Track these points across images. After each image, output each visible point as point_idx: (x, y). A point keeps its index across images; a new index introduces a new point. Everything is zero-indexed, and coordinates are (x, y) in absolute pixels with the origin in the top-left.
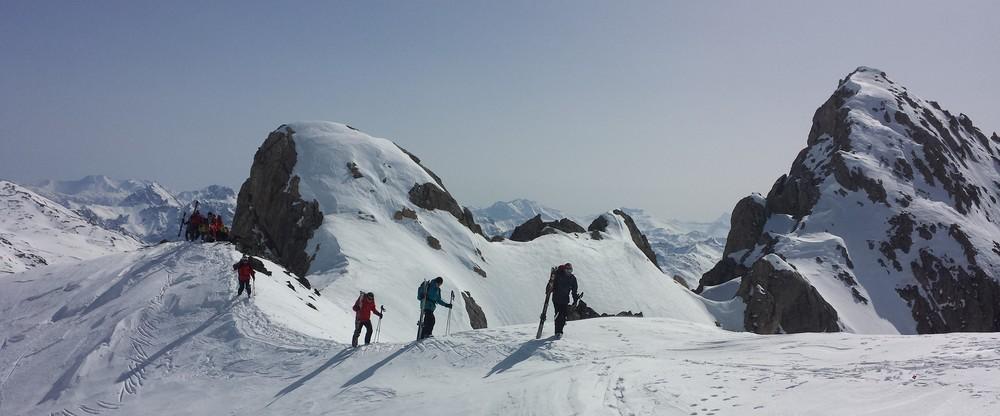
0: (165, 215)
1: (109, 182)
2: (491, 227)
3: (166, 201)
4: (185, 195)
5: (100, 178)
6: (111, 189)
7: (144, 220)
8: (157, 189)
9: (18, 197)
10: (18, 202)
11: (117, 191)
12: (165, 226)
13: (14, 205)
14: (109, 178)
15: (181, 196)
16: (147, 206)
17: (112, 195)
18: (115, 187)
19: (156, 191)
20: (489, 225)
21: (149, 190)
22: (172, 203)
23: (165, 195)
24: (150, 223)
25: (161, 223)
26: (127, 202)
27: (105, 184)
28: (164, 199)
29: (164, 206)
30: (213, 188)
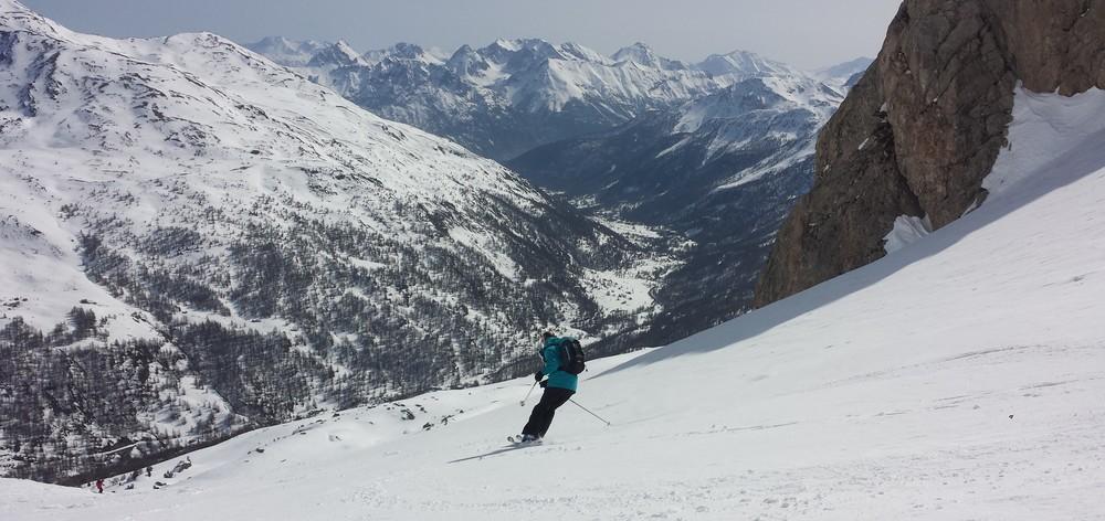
0: (356, 75)
1: (287, 43)
2: (709, 84)
3: (356, 60)
4: (372, 54)
5: (278, 40)
6: (290, 52)
7: (335, 81)
8: (344, 48)
9: (222, 49)
10: (222, 54)
11: (297, 53)
12: (357, 87)
13: (219, 57)
14: (288, 40)
15: (368, 54)
16: (336, 67)
17: (293, 58)
18: (295, 49)
19: (343, 50)
20: (707, 80)
21: (336, 48)
22: (361, 62)
23: (353, 55)
24: (341, 84)
25: (353, 85)
26: (314, 62)
27: (284, 46)
28: (352, 59)
29: (353, 66)
30: (400, 46)
